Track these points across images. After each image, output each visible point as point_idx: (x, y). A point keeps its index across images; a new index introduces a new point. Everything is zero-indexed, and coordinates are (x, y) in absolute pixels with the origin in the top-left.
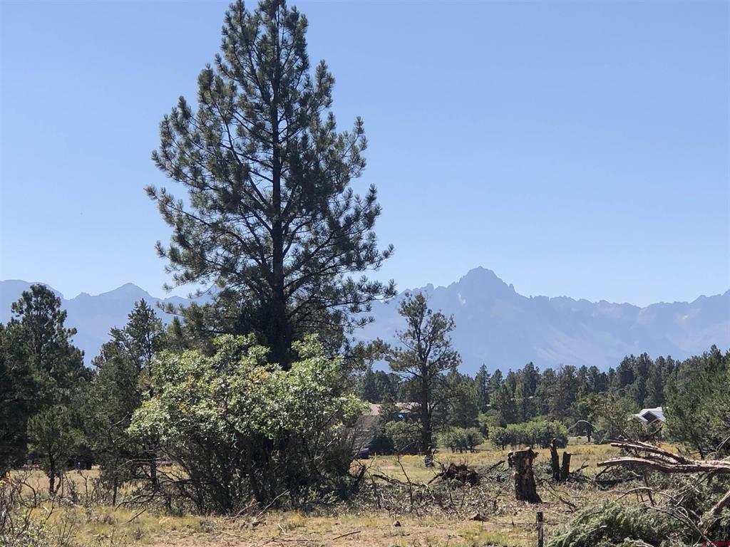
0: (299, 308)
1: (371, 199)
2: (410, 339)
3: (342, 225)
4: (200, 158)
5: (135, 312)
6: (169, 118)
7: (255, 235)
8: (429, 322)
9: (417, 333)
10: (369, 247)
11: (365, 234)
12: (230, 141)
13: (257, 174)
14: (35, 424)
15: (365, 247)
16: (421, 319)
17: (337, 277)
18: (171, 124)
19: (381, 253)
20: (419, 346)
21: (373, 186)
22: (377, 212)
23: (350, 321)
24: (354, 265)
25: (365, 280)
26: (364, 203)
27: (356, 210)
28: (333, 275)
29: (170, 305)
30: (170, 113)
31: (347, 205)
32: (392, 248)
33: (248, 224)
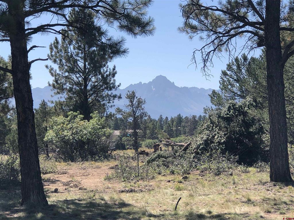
0: (92, 102)
1: (114, 69)
2: (130, 107)
3: (105, 77)
4: (62, 57)
5: (41, 103)
6: (52, 44)
7: (79, 80)
8: (137, 101)
9: (132, 105)
10: (114, 84)
11: (112, 79)
12: (71, 51)
13: (79, 61)
14: (8, 138)
15: (112, 83)
16: (134, 100)
17: (103, 92)
18: (53, 46)
19: (117, 85)
20: (133, 110)
21: (115, 65)
22: (116, 73)
23: (108, 106)
24: (109, 89)
25: (112, 93)
26: (112, 71)
27: (109, 72)
28: (102, 92)
29: (52, 101)
30: (53, 43)
31: (107, 71)
32: (120, 84)
33: (76, 77)
